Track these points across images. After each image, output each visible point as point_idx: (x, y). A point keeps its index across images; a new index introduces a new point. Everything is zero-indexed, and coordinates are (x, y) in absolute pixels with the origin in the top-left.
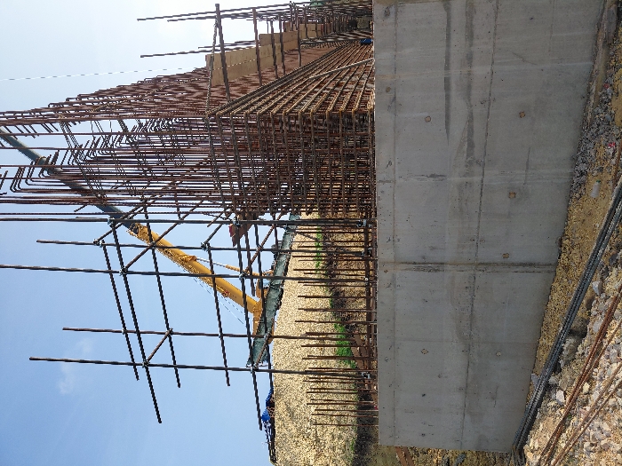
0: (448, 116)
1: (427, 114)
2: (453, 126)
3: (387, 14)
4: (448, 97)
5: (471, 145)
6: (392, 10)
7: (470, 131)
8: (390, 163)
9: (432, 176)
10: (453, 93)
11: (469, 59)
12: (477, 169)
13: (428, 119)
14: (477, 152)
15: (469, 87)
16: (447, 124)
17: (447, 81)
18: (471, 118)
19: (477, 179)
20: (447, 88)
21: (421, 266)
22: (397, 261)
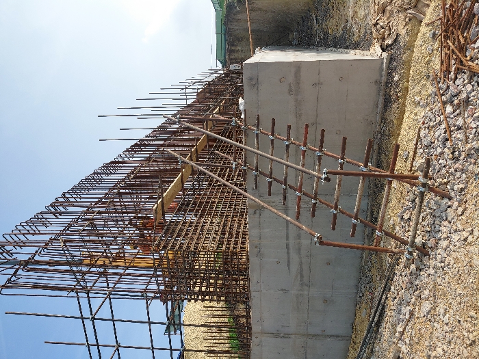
0: (289, 262)
1: (277, 260)
2: (291, 266)
3: (255, 213)
4: (288, 253)
5: (302, 276)
6: (258, 212)
7: (301, 269)
8: (258, 282)
9: (282, 290)
10: (291, 251)
11: (299, 237)
12: (306, 288)
13: (278, 263)
14: (305, 280)
15: (300, 249)
16: (288, 265)
17: (287, 246)
18: (301, 264)
19: (306, 293)
20: (288, 248)
21: (277, 335)
22: (263, 332)
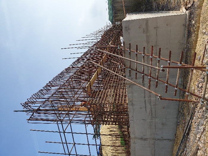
0: (146, 108)
1: (140, 107)
3: (130, 87)
4: (145, 104)
5: (152, 114)
7: (151, 111)
8: (132, 116)
9: (143, 120)
10: (147, 103)
11: (150, 96)
12: (154, 119)
13: (141, 108)
14: (154, 115)
15: (151, 102)
17: (145, 100)
18: (151, 108)
19: (154, 121)
20: (145, 102)
21: (141, 139)
22: (135, 138)
